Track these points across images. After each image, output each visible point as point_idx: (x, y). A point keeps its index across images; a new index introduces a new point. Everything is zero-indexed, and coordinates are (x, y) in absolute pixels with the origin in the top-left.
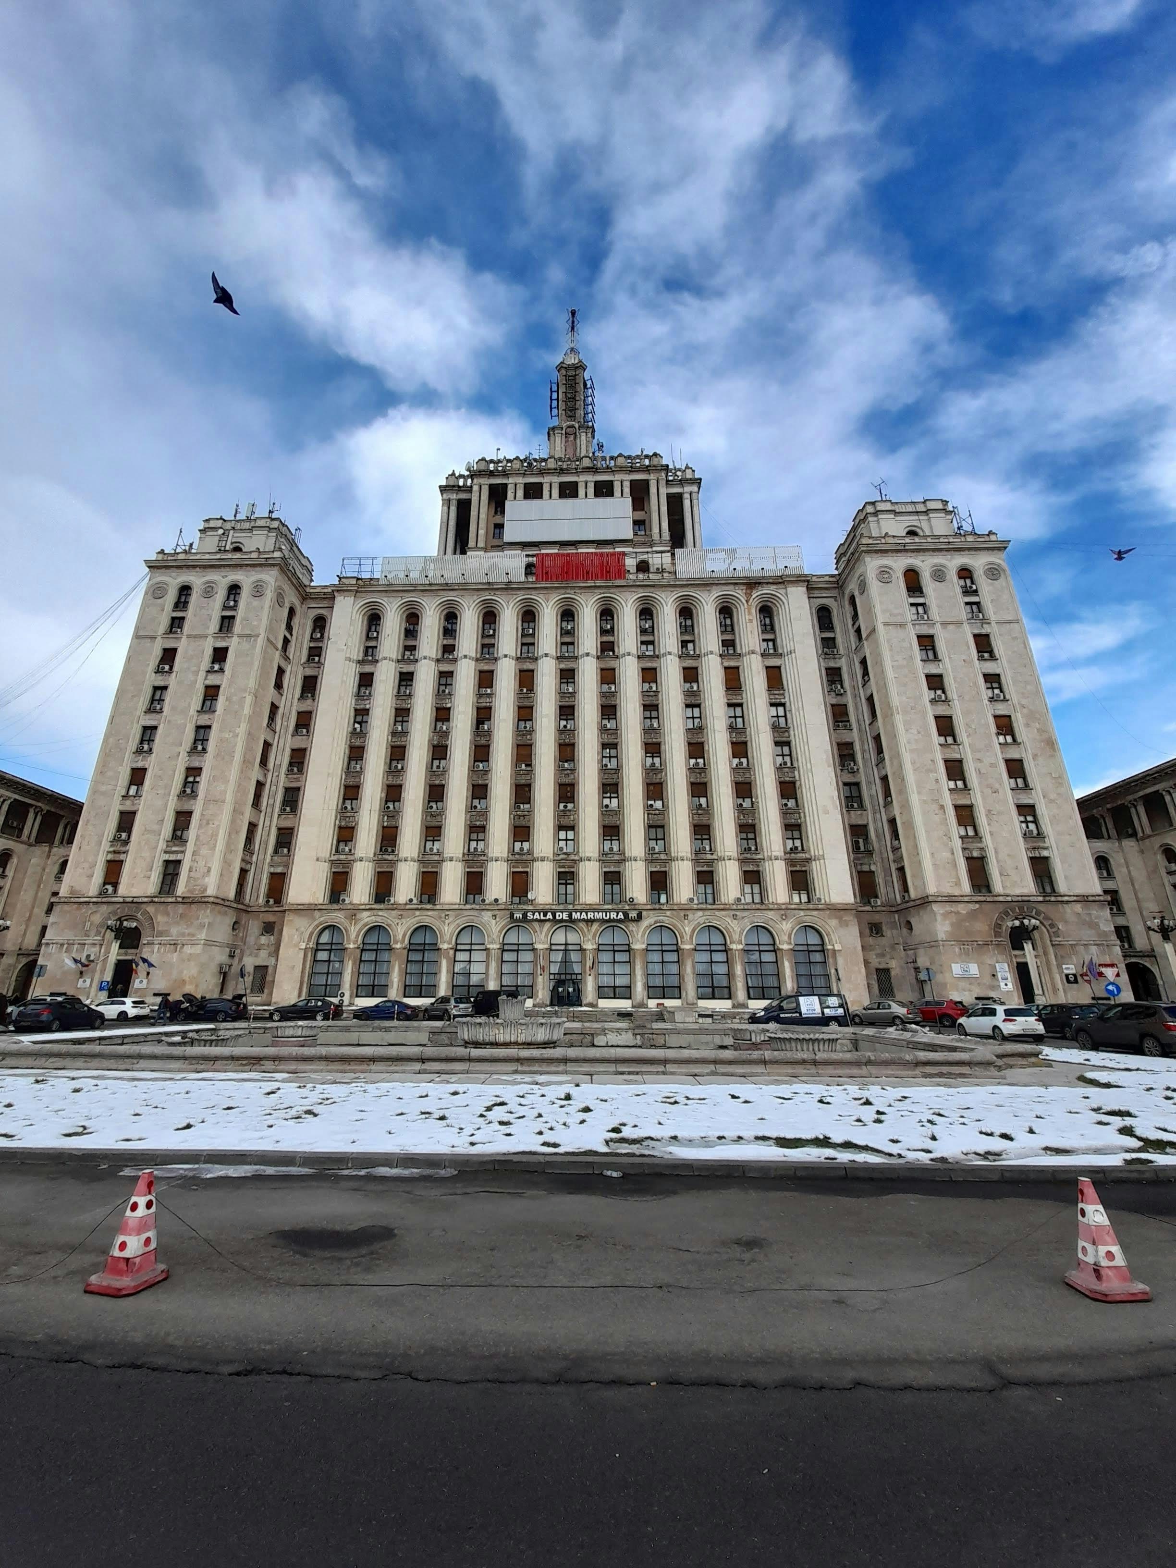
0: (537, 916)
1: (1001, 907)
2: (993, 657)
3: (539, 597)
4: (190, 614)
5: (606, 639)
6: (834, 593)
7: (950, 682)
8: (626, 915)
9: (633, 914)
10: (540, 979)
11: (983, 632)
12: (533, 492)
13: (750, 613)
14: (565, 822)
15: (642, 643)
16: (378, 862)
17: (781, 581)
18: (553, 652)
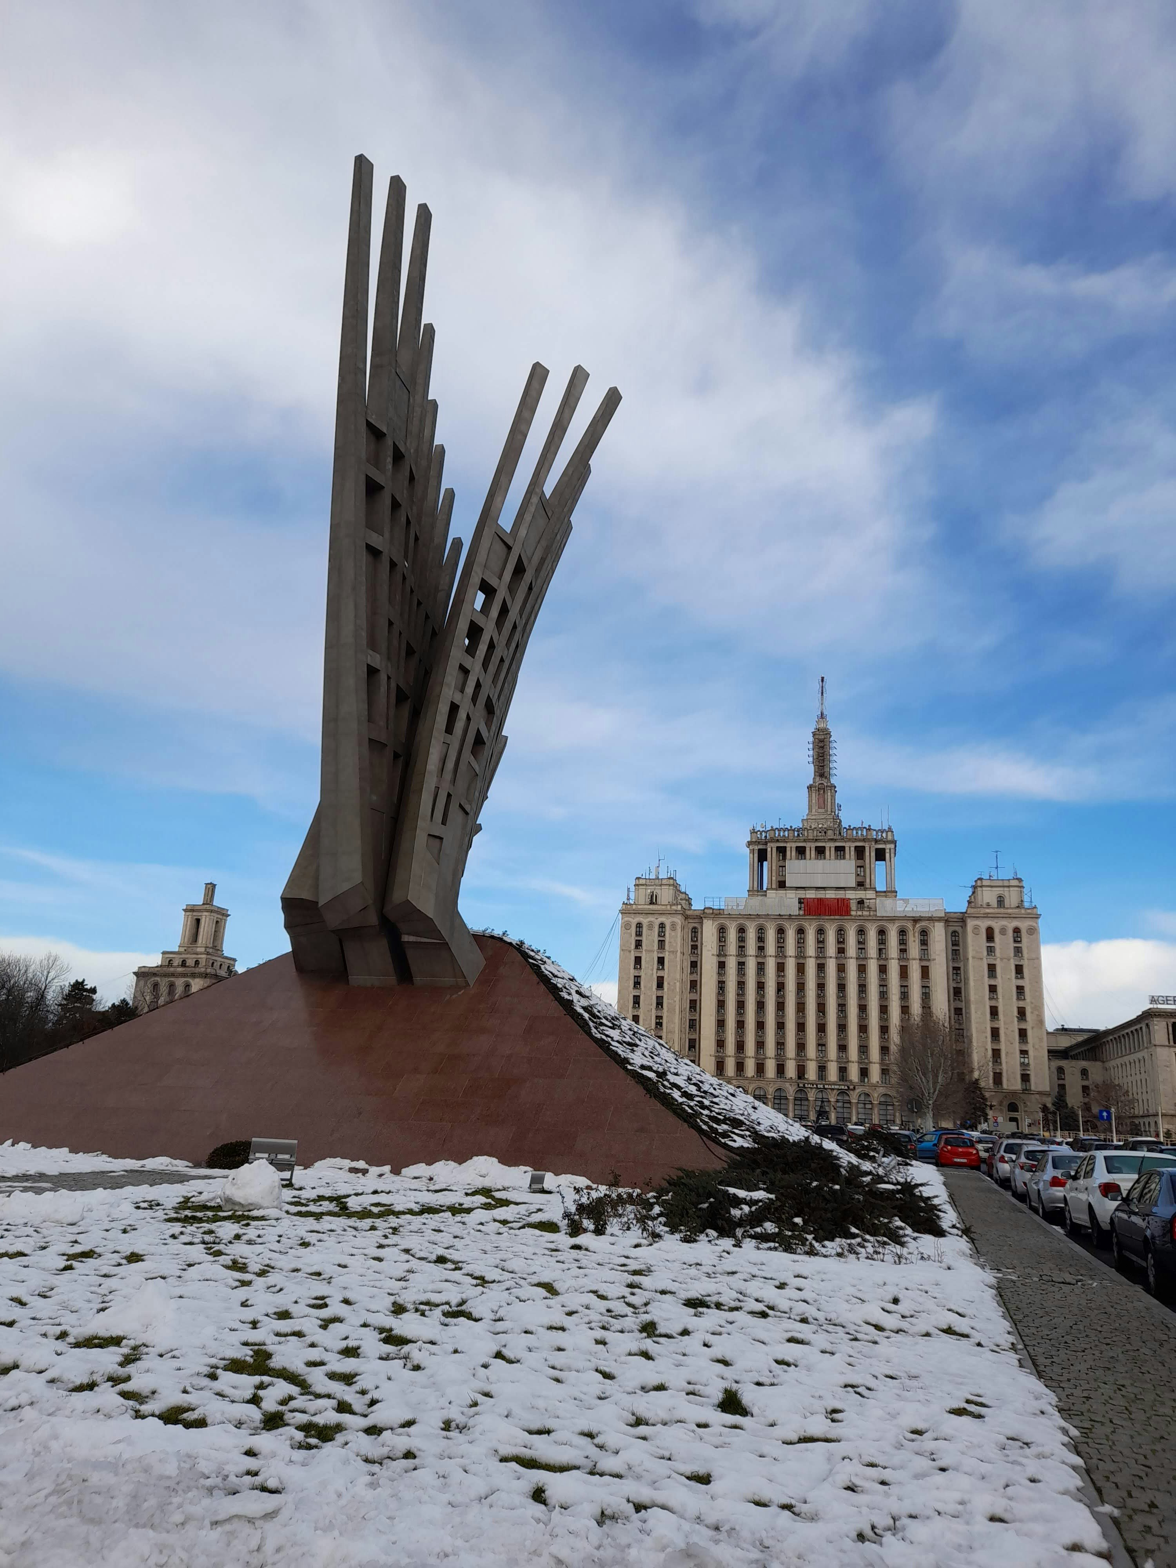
0: (809, 1086)
1: (1005, 1094)
2: (1022, 978)
3: (806, 924)
4: (644, 938)
5: (840, 946)
6: (960, 924)
7: (1000, 990)
8: (848, 1087)
9: (851, 1087)
10: (811, 1113)
11: (1020, 963)
12: (801, 851)
13: (914, 936)
14: (820, 1042)
15: (859, 949)
16: (736, 1058)
17: (931, 919)
18: (813, 955)
